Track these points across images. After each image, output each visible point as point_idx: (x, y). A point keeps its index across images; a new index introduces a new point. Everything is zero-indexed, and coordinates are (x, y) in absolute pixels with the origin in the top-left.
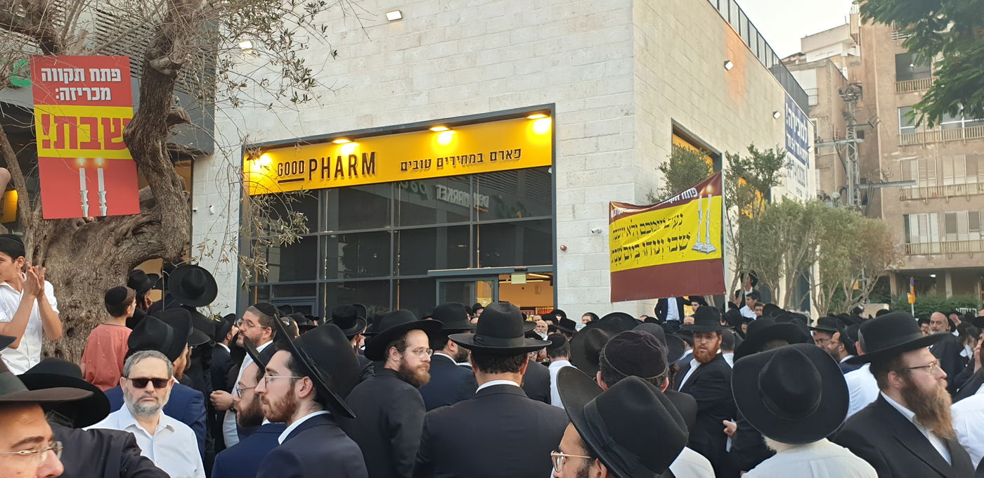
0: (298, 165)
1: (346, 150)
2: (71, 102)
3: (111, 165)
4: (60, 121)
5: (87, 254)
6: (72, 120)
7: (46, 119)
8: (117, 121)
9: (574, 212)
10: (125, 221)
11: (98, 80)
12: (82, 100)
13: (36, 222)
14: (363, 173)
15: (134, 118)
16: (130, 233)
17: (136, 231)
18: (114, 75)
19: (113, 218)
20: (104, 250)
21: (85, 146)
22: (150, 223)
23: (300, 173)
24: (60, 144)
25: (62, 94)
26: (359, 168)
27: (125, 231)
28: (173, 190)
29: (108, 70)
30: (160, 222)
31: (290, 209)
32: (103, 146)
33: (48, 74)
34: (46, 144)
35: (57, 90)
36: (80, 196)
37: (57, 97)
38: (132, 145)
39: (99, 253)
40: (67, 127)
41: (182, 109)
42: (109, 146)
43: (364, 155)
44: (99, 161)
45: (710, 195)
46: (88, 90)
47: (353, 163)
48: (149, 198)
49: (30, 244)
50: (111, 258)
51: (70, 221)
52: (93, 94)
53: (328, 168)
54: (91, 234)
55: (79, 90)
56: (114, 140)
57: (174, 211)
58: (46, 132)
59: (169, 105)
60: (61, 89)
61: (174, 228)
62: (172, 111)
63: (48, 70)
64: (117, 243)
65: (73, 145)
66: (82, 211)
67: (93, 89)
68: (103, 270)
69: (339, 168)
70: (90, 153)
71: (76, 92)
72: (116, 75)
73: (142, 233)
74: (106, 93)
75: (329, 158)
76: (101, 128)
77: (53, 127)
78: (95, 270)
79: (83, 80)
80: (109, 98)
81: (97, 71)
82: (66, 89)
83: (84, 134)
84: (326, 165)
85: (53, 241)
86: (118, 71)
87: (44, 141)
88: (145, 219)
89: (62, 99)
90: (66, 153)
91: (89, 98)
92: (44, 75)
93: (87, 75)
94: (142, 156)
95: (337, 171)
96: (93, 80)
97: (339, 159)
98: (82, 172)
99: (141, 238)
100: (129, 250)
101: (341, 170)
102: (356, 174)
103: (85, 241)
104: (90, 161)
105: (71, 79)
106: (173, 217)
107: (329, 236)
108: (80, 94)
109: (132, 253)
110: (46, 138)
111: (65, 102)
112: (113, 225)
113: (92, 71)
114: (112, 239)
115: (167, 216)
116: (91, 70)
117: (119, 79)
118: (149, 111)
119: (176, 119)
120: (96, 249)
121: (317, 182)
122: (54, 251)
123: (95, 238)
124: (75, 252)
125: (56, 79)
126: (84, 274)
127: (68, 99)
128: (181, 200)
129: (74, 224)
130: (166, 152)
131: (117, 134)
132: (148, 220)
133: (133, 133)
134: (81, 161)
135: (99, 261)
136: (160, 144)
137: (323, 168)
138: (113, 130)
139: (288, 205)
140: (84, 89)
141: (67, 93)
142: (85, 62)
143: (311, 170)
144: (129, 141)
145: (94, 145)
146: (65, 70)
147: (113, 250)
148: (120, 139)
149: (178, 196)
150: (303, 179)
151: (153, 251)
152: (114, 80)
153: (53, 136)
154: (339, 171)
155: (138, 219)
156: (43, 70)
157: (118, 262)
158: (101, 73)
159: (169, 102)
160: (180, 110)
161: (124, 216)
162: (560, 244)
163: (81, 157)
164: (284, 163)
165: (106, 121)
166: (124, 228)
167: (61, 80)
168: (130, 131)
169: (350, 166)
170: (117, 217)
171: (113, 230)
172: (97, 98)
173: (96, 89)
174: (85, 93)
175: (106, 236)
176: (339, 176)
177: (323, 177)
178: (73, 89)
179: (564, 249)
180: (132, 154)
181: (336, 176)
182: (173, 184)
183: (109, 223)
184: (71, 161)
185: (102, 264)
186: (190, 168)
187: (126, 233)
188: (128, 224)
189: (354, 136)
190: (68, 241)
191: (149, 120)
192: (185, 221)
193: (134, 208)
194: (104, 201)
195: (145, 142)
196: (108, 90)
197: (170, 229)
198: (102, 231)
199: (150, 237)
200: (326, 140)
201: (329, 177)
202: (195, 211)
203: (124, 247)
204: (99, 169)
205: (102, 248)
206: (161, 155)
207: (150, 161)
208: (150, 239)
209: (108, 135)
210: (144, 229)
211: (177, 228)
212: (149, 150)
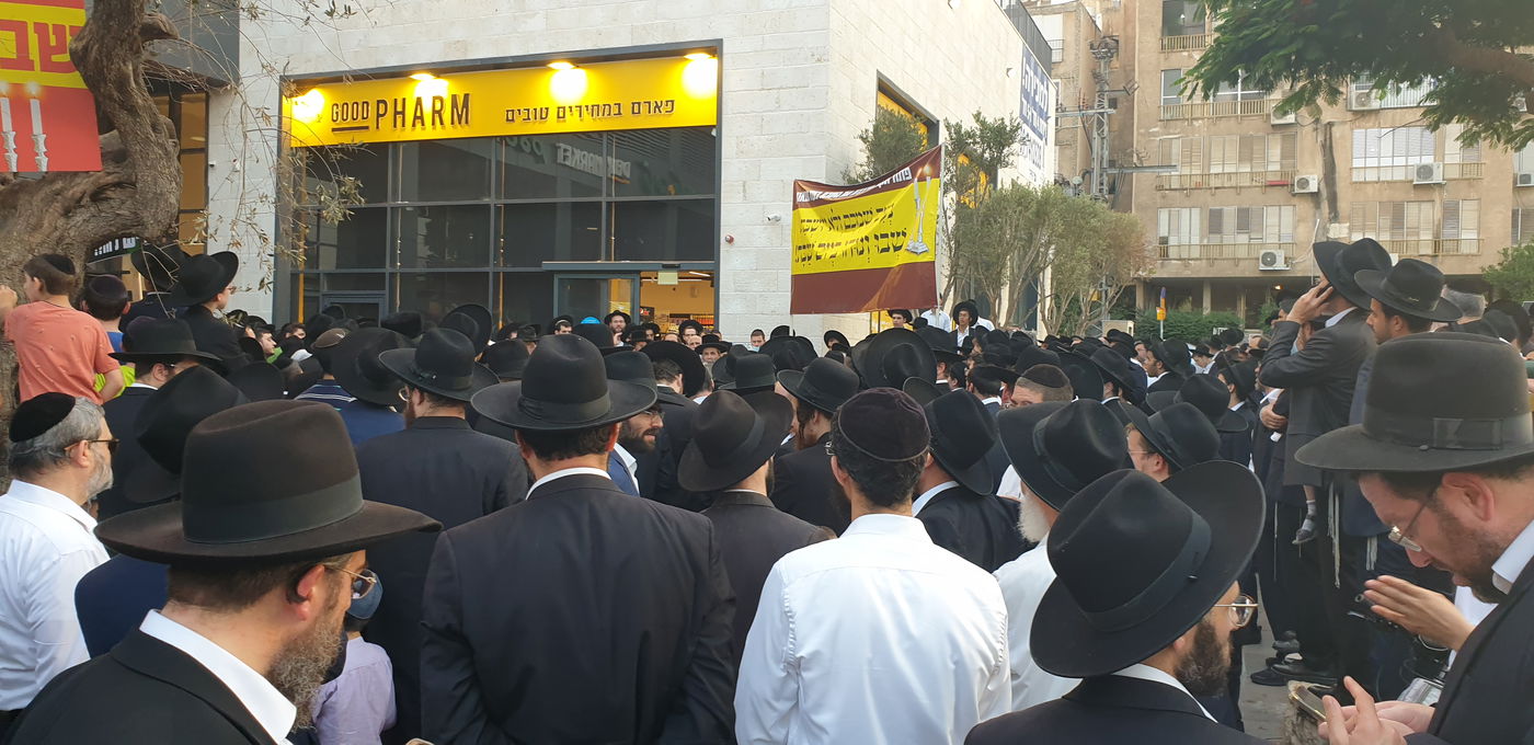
0: (360, 108)
1: (427, 89)
3: (52, 97)
5: (18, 227)
8: (59, 30)
9: (744, 191)
10: (78, 180)
14: (452, 123)
15: (87, 24)
16: (86, 200)
17: (97, 196)
19: (60, 175)
20: (46, 224)
21: (8, 65)
22: (118, 185)
23: (363, 118)
26: (447, 115)
27: (79, 195)
28: (153, 136)
30: (134, 184)
31: (335, 172)
32: (37, 65)
36: (4, 141)
38: (84, 67)
39: (37, 228)
41: (164, 18)
42: (48, 66)
43: (454, 97)
44: (33, 89)
45: (928, 178)
47: (438, 107)
48: (116, 148)
50: (57, 234)
53: (403, 113)
54: (23, 199)
56: (56, 58)
57: (155, 169)
59: (142, 10)
61: (155, 193)
62: (147, 20)
64: (67, 213)
66: (6, 163)
69: (418, 114)
70: (18, 76)
73: (107, 199)
75: (404, 99)
76: (33, 39)
83: (8, 46)
84: (399, 109)
88: (110, 179)
94: (103, 85)
95: (416, 117)
97: (419, 102)
98: (6, 104)
99: (104, 206)
100: (83, 224)
101: (421, 118)
102: (442, 123)
103: (15, 208)
106: (154, 179)
107: (403, 208)
109: (90, 227)
112: (59, 185)
114: (58, 206)
115: (144, 176)
118: (110, 16)
119: (155, 32)
120: (33, 221)
121: (386, 133)
123: (30, 205)
126: (14, 256)
128: (167, 153)
130: (142, 81)
131: (60, 49)
132: (116, 180)
133: (86, 49)
134: (4, 88)
135: (41, 237)
136: (131, 68)
137: (396, 113)
138: (53, 42)
139: (332, 165)
143: (379, 116)
144: (79, 61)
145: (24, 63)
147: (61, 222)
148: (66, 58)
149: (162, 146)
150: (367, 128)
151: (125, 227)
154: (419, 118)
155: (99, 178)
157: (68, 241)
159: (142, 5)
160: (162, 19)
161: (76, 174)
162: (724, 234)
163: (4, 81)
164: (340, 103)
165: (41, 29)
166: (78, 190)
168: (80, 45)
169: (434, 112)
170: (67, 173)
171: (58, 193)
175: (48, 201)
176: (419, 125)
177: (395, 126)
179: (731, 240)
180: (86, 81)
181: (414, 125)
182: (154, 129)
183: (52, 182)
185: (46, 242)
186: (204, 105)
187: (81, 198)
188: (82, 186)
189: (441, 70)
191: (109, 32)
192: (174, 184)
193: (93, 162)
194: (42, 148)
195: (105, 63)
197: (150, 195)
198: (42, 194)
199: (120, 206)
200: (400, 74)
201: (403, 125)
202: (212, 166)
203: (78, 218)
204: (32, 101)
205: (41, 219)
206: (134, 85)
207: (116, 94)
208: (119, 208)
209: (45, 51)
210: (110, 193)
211: (161, 194)
212: (112, 76)
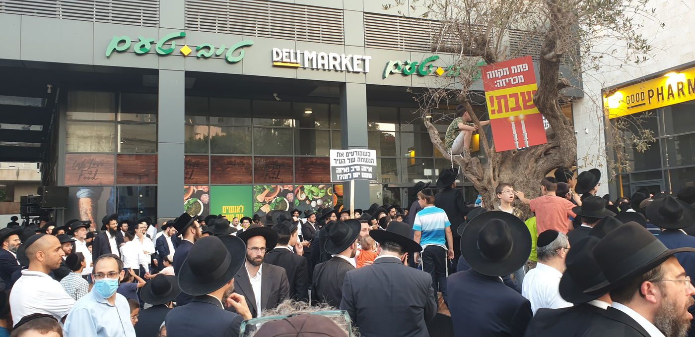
0: (640, 95)
1: (673, 80)
2: (503, 87)
3: (528, 118)
4: (499, 98)
5: (521, 168)
6: (505, 97)
7: (491, 98)
8: (529, 93)
10: (539, 148)
11: (516, 72)
12: (509, 85)
13: (492, 154)
14: (690, 93)
15: (538, 88)
16: (543, 155)
17: (546, 153)
18: (524, 67)
19: (531, 148)
20: (530, 166)
21: (513, 109)
22: (553, 148)
23: (642, 100)
24: (500, 111)
25: (498, 84)
26: (686, 90)
28: (564, 127)
29: (521, 66)
30: (559, 147)
31: (640, 128)
32: (522, 108)
33: (491, 74)
34: (493, 112)
35: (496, 82)
36: (513, 138)
37: (496, 86)
38: (539, 105)
39: (527, 168)
40: (502, 101)
41: (565, 79)
42: (526, 107)
43: (689, 81)
44: (522, 117)
46: (512, 79)
47: (680, 87)
48: (551, 133)
49: (491, 166)
50: (534, 169)
51: (509, 151)
52: (514, 80)
53: (662, 93)
54: (521, 157)
55: (507, 79)
56: (528, 104)
57: (566, 139)
58: (492, 106)
59: (557, 78)
60: (498, 81)
61: (568, 149)
62: (559, 82)
63: (490, 72)
64: (536, 161)
65: (507, 111)
66: (515, 145)
67: (514, 78)
68: (530, 177)
69: (670, 92)
70: (516, 113)
71: (505, 81)
72: (525, 67)
73: (550, 153)
74: (521, 78)
75: (662, 87)
76: (520, 98)
77: (496, 102)
78: (526, 177)
79: (508, 74)
80: (523, 81)
81: (515, 67)
82: (500, 81)
83: (512, 103)
84: (660, 92)
85: (502, 163)
86: (526, 65)
87: (492, 111)
88: (550, 146)
89: (499, 86)
90: (504, 115)
91: (513, 83)
92: (488, 75)
93: (510, 70)
94: (545, 110)
95: (669, 94)
96: (513, 72)
97: (670, 87)
98: (513, 124)
99: (549, 157)
100: (543, 164)
101: (672, 94)
102: (683, 94)
103: (519, 161)
104: (517, 117)
105: (502, 75)
106: (567, 143)
107: (667, 138)
108: (507, 82)
109: (545, 165)
110: (493, 109)
111: (500, 88)
112: (533, 151)
114: (533, 159)
115: (563, 143)
116: (512, 67)
117: (527, 69)
118: (546, 84)
119: (562, 86)
120: (525, 165)
121: (655, 104)
122: (503, 169)
123: (524, 160)
124: (514, 168)
125: (494, 77)
126: (520, 180)
127: (502, 86)
128: (570, 132)
129: (512, 153)
130: (558, 106)
131: (530, 100)
132: (553, 146)
133: (539, 98)
134: (512, 118)
135: (527, 172)
136: (554, 101)
137: (658, 94)
138: (527, 98)
139: (638, 126)
140: (509, 79)
141: (501, 83)
142: (508, 64)
143: (650, 97)
144: (537, 103)
145: (517, 108)
146: (498, 70)
147: (535, 165)
148: (532, 103)
149: (568, 130)
150: (644, 104)
151: (557, 164)
152: (524, 70)
153: (496, 107)
154: (671, 94)
155: (547, 146)
156: (487, 73)
157: (537, 172)
158: (517, 68)
159: (557, 77)
160: (564, 80)
161: (538, 146)
163: (511, 116)
164: (630, 95)
165: (523, 94)
166: (539, 152)
167: (497, 76)
168: (537, 97)
169: (679, 90)
170: (535, 146)
171: (533, 154)
172: (517, 82)
173: (516, 77)
174: (510, 81)
175: (530, 158)
176: (671, 98)
177: (659, 100)
178: (504, 80)
180: (539, 110)
181: (668, 98)
182: (565, 124)
183: (530, 150)
184: (506, 119)
185: (530, 173)
186: (570, 108)
187: (541, 155)
188: (541, 150)
189: (680, 69)
190: (510, 162)
191: (547, 90)
192: (573, 144)
193: (543, 140)
194: (526, 138)
195: (546, 102)
196: (522, 76)
197: (566, 150)
198: (527, 155)
199: (555, 156)
200: (658, 76)
201: (663, 99)
202: (576, 133)
203: (541, 163)
204: (522, 121)
205: (528, 165)
206: (556, 108)
207: (550, 113)
208: (555, 157)
209: (525, 102)
210: (551, 151)
211: (570, 149)
212: (548, 106)
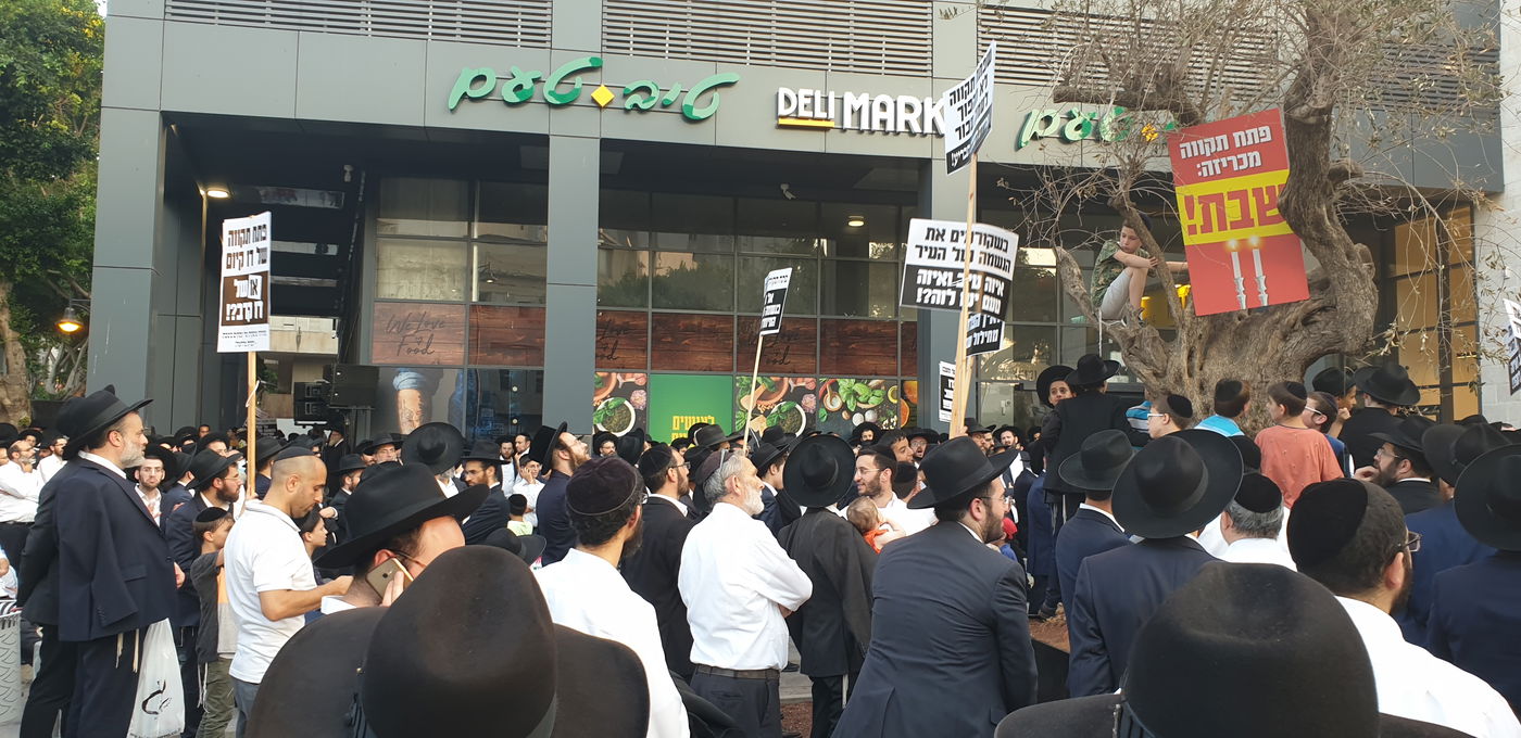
2: (1215, 177)
3: (1269, 244)
4: (1205, 200)
5: (1250, 352)
6: (1218, 198)
7: (1189, 200)
8: (1271, 189)
10: (1291, 309)
11: (1244, 144)
12: (1228, 172)
13: (1188, 320)
15: (1288, 181)
16: (1299, 324)
17: (1307, 321)
18: (1262, 134)
19: (1276, 308)
20: (1270, 347)
21: (1235, 225)
22: (1323, 309)
24: (1207, 228)
25: (1204, 169)
27: (1293, 321)
28: (1348, 264)
29: (1255, 130)
30: (1334, 307)
32: (1256, 222)
33: (1188, 149)
34: (1192, 230)
35: (1198, 166)
36: (1234, 286)
37: (1200, 174)
38: (1288, 216)
39: (1263, 351)
40: (1213, 206)
41: (1351, 160)
42: (1264, 221)
44: (1254, 241)
46: (1233, 158)
48: (1319, 278)
49: (1184, 345)
50: (1278, 355)
51: (1230, 315)
52: (1240, 162)
54: (1254, 328)
55: (1224, 160)
56: (1269, 213)
57: (1352, 292)
58: (1191, 216)
59: (1327, 157)
60: (1203, 164)
61: (1352, 313)
62: (1333, 166)
63: (1187, 145)
64: (1285, 337)
65: (1222, 227)
66: (1238, 303)
67: (1239, 156)
68: (1269, 371)
70: (1242, 233)
71: (1220, 164)
72: (1264, 133)
73: (1315, 322)
74: (1254, 159)
76: (1252, 201)
77: (1198, 208)
78: (1259, 371)
79: (1226, 147)
80: (1259, 163)
81: (1242, 133)
82: (1209, 163)
83: (1233, 210)
85: (1212, 340)
86: (1267, 128)
87: (1189, 227)
88: (1315, 305)
89: (1205, 174)
90: (1214, 237)
91: (1236, 168)
92: (1183, 151)
93: (1231, 140)
94: (1305, 228)
96: (1238, 145)
98: (1235, 257)
99: (1313, 328)
100: (1299, 344)
103: (1247, 337)
104: (1243, 242)
105: (1213, 150)
106: (1351, 300)
108: (1225, 165)
109: (1303, 348)
110: (1192, 222)
111: (1209, 178)
112: (1277, 315)
113: (1236, 135)
114: (1278, 333)
115: (1343, 298)
116: (1234, 134)
117: (1269, 138)
118: (1302, 171)
119: (1342, 174)
120: (1260, 347)
122: (1213, 352)
123: (1259, 333)
124: (1236, 351)
125: (1196, 154)
127: (1212, 173)
128: (1361, 276)
129: (1235, 318)
130: (1336, 218)
131: (1270, 207)
132: (1321, 305)
133: (1287, 201)
134: (1232, 244)
135: (1264, 360)
136: (1324, 209)
138: (1267, 201)
140: (1229, 159)
141: (1209, 167)
142: (1227, 127)
144: (1285, 211)
145: (1245, 222)
146: (1206, 141)
147: (1280, 345)
148: (1275, 212)
149: (1357, 271)
151: (1329, 344)
152: (1262, 140)
153: (1198, 220)
155: (1307, 305)
156: (1181, 146)
157: (1286, 361)
158: (1246, 135)
160: (1349, 162)
161: (1290, 304)
163: (1232, 239)
165: (1257, 192)
166: (1291, 317)
167: (1202, 153)
168: (1286, 198)
170: (1283, 305)
171: (1278, 322)
172: (1244, 166)
173: (1244, 156)
174: (1230, 162)
175: (1271, 330)
178: (1216, 161)
180: (1291, 226)
182: (1348, 258)
183: (1273, 313)
184: (1221, 245)
185: (1268, 364)
186: (1469, 219)
187: (1294, 325)
188: (1295, 313)
190: (1228, 339)
191: (1303, 184)
192: (1369, 303)
193: (1301, 293)
194: (1263, 287)
195: (1302, 210)
196: (1257, 154)
197: (1348, 315)
198: (1266, 324)
199: (1324, 328)
202: (1480, 277)
203: (1293, 341)
204: (1254, 251)
205: (1266, 345)
206: (1328, 223)
207: (1314, 234)
208: (1324, 329)
209: (1262, 208)
210: (1317, 317)
211: (1358, 312)
212: (1310, 219)
